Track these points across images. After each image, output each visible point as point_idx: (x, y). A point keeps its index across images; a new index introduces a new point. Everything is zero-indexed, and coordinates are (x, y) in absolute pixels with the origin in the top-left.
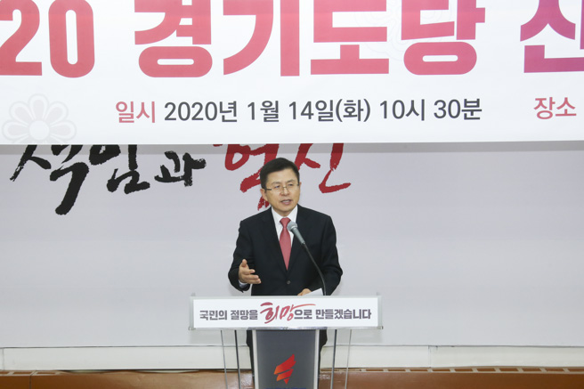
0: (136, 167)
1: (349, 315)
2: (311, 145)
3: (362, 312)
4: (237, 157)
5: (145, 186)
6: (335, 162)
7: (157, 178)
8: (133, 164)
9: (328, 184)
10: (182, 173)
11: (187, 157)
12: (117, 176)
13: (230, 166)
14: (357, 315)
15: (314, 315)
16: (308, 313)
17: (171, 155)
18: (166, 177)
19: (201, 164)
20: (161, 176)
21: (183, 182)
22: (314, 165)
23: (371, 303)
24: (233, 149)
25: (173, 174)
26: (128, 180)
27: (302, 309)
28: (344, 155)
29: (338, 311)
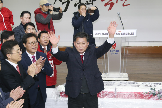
0: (81, 1)
1: (129, 34)
9: (125, 4)
10: (91, 2)
12: (77, 3)
13: (102, 1)
14: (131, 34)
15: (121, 34)
16: (119, 33)
19: (95, 0)
20: (86, 3)
21: (91, 4)
23: (134, 31)
25: (89, 3)
27: (118, 32)
29: (126, 33)
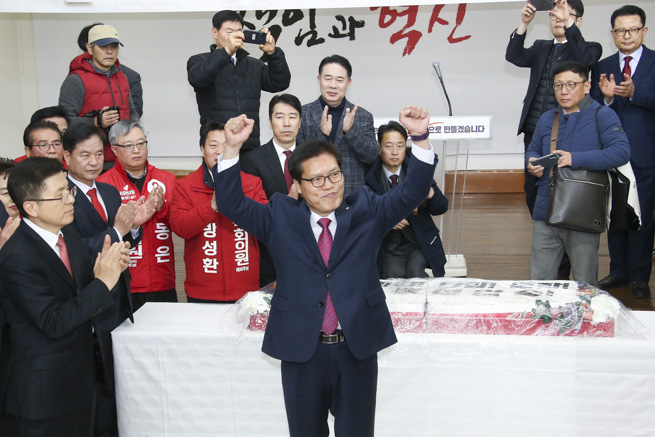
0: (315, 27)
1: (468, 130)
2: (443, 6)
3: (478, 128)
4: (388, 18)
5: (322, 41)
6: (460, 19)
7: (330, 35)
8: (313, 25)
9: (454, 37)
10: (347, 31)
11: (351, 19)
12: (302, 34)
13: (382, 25)
14: (474, 129)
15: (443, 130)
16: (439, 129)
17: (340, 18)
18: (336, 34)
19: (361, 24)
20: (333, 33)
21: (348, 38)
22: (444, 22)
23: (484, 121)
24: (385, 10)
25: (341, 32)
26: (310, 37)
27: (434, 126)
28: (467, 13)
29: (461, 127)
